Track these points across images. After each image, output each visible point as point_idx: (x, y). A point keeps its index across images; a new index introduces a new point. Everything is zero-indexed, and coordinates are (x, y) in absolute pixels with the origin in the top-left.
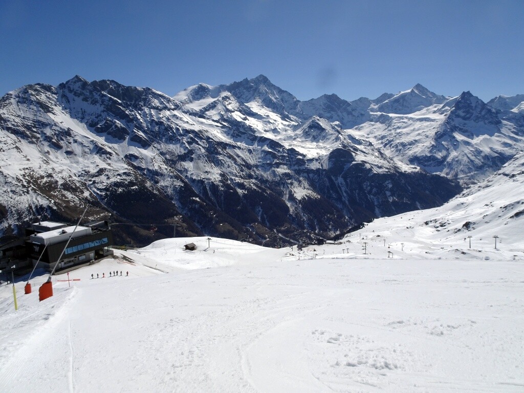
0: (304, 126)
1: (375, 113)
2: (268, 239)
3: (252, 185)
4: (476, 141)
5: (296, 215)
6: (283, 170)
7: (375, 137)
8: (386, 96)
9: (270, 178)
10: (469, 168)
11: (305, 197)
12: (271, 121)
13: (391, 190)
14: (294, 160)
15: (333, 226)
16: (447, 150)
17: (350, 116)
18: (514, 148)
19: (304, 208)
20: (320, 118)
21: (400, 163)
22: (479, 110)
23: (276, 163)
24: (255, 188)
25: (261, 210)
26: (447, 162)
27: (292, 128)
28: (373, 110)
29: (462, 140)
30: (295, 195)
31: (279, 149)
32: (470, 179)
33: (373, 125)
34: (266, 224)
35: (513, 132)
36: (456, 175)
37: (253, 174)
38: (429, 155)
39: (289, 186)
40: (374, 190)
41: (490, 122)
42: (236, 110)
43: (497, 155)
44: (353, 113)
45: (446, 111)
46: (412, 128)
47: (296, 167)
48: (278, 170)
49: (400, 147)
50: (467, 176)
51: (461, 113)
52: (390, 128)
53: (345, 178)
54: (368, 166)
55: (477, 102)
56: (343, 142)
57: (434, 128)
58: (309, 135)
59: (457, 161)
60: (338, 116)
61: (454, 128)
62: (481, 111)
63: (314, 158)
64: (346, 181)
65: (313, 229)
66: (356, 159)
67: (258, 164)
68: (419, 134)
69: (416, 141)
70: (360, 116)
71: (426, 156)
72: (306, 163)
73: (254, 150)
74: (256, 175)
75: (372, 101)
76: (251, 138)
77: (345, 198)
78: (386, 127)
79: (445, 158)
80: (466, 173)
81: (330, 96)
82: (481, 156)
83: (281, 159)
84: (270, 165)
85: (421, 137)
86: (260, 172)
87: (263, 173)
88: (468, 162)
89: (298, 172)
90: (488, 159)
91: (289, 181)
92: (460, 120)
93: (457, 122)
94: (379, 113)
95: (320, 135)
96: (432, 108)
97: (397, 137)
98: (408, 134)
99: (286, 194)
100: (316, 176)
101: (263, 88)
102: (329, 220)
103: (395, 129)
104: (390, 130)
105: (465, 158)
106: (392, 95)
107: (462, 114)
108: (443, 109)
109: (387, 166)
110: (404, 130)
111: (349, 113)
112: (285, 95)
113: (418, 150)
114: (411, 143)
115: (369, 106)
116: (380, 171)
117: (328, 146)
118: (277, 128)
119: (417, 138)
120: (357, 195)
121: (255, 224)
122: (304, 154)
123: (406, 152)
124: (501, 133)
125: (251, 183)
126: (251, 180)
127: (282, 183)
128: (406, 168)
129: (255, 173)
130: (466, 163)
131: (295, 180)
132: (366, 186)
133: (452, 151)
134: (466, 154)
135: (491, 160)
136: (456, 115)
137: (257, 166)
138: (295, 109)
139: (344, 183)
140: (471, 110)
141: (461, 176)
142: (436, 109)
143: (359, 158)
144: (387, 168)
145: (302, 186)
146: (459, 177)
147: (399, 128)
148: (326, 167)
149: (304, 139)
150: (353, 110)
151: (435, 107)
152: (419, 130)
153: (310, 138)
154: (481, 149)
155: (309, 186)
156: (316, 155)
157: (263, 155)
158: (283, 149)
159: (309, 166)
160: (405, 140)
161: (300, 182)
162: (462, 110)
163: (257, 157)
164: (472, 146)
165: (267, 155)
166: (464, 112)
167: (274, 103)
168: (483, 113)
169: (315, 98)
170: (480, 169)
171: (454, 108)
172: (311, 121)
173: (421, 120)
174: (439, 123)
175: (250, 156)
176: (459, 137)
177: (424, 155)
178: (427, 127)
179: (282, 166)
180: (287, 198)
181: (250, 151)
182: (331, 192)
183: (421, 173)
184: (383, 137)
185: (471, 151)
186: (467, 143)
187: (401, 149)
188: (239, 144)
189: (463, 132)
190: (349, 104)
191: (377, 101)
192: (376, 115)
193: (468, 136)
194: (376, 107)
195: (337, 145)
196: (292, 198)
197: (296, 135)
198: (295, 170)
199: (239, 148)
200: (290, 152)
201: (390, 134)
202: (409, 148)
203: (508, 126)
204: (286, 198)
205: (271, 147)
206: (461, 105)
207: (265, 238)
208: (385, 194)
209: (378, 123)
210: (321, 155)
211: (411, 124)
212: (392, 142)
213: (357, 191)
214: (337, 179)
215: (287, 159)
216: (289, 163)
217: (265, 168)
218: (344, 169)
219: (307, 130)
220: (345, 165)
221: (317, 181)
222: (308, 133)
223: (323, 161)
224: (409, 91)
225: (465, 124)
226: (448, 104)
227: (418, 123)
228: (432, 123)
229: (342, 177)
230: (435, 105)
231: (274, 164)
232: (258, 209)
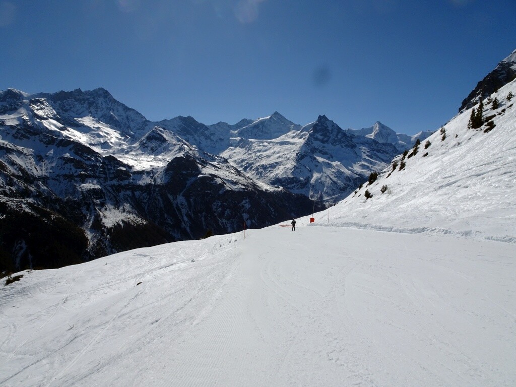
0: (141, 139)
1: (235, 138)
3: (24, 206)
4: (337, 162)
7: (235, 161)
8: (245, 122)
9: (64, 197)
10: (333, 190)
11: (121, 223)
12: (101, 133)
13: (249, 212)
14: (112, 171)
16: (310, 171)
17: (208, 140)
18: (371, 170)
20: (164, 129)
21: (262, 184)
22: (335, 133)
23: (81, 175)
24: (29, 211)
25: (26, 247)
26: (311, 184)
28: (232, 135)
29: (323, 162)
30: (104, 221)
31: (89, 156)
33: (232, 150)
35: (367, 155)
36: (321, 197)
37: (33, 190)
38: (291, 177)
39: (97, 208)
40: (227, 212)
41: (346, 145)
42: (51, 118)
43: (357, 176)
44: (212, 137)
45: (304, 135)
46: (272, 151)
48: (83, 185)
49: (260, 170)
50: (332, 199)
51: (319, 136)
52: (250, 152)
53: (187, 197)
54: (219, 181)
55: (333, 125)
56: (187, 152)
57: (294, 151)
58: (146, 147)
59: (321, 183)
60: (195, 140)
61: (314, 150)
62: (337, 135)
63: (144, 171)
64: (188, 200)
66: (202, 172)
67: (49, 176)
68: (279, 157)
69: (276, 163)
70: (219, 141)
71: (288, 177)
72: (131, 176)
74: (39, 192)
75: (231, 126)
76: (45, 140)
78: (246, 151)
79: (308, 179)
80: (330, 195)
81: (185, 118)
82: (343, 177)
83: (91, 170)
84: (70, 178)
85: (282, 159)
88: (331, 183)
89: (118, 189)
90: (350, 181)
91: (99, 201)
92: (319, 143)
93: (316, 144)
94: (239, 138)
95: (160, 147)
96: (290, 134)
97: (258, 159)
98: (268, 157)
99: (89, 221)
101: (101, 102)
103: (256, 152)
104: (250, 154)
105: (328, 179)
106: (251, 121)
107: (321, 137)
108: (302, 134)
109: (244, 183)
110: (265, 153)
111: (207, 138)
112: (131, 113)
113: (279, 172)
114: (273, 166)
115: (229, 132)
116: (235, 187)
117: (167, 158)
118: (108, 141)
119: (278, 161)
120: (203, 219)
122: (130, 164)
123: (267, 175)
125: (23, 204)
126: (26, 199)
127: (86, 204)
128: (265, 186)
129: (38, 188)
130: (330, 185)
131: (110, 200)
132: (216, 206)
133: (314, 172)
134: (328, 175)
135: (352, 181)
136: (314, 138)
137: (45, 179)
139: (185, 203)
140: (328, 134)
141: (326, 198)
142: (294, 135)
143: (208, 171)
144: (244, 185)
145: (121, 208)
146: (324, 199)
147: (259, 151)
148: (159, 182)
149: (140, 152)
150: (212, 134)
151: (294, 133)
152: (279, 152)
153: (148, 151)
154: (342, 170)
155: (133, 208)
156: (149, 167)
158: (97, 157)
159: (135, 181)
160: (265, 162)
161: (118, 202)
162: (320, 133)
163: (49, 166)
164: (334, 168)
165: (66, 163)
166: (321, 135)
168: (339, 137)
169: (168, 119)
170: (344, 191)
171: (312, 131)
172: (151, 131)
173: (281, 143)
174: (299, 146)
175: (37, 164)
176: (320, 159)
177: (287, 177)
178: (287, 149)
179: (89, 180)
180: (90, 225)
182: (166, 215)
183: (284, 192)
184: (242, 161)
185: (333, 172)
186: (329, 165)
187: (262, 172)
188: (20, 148)
189: (323, 154)
190: (206, 128)
191: (237, 127)
192: (235, 140)
193: (328, 158)
194: (236, 132)
195: (180, 156)
196: (97, 226)
198: (112, 186)
199: (20, 153)
200: (106, 162)
201: (250, 158)
202: (270, 171)
204: (87, 226)
205: (75, 154)
206: (318, 128)
208: (241, 216)
209: (238, 148)
210: (155, 167)
211: (271, 147)
212: (253, 165)
213: (204, 213)
214: (175, 198)
215: (100, 171)
216: (104, 176)
217: (60, 182)
218: (187, 186)
219: (144, 142)
220: (188, 180)
221: (145, 201)
222: (145, 145)
223: (157, 175)
224: (268, 117)
225: (324, 147)
226: (305, 129)
227: (278, 146)
228: (291, 146)
229: (183, 195)
230: (293, 131)
231: (77, 176)
232: (19, 245)
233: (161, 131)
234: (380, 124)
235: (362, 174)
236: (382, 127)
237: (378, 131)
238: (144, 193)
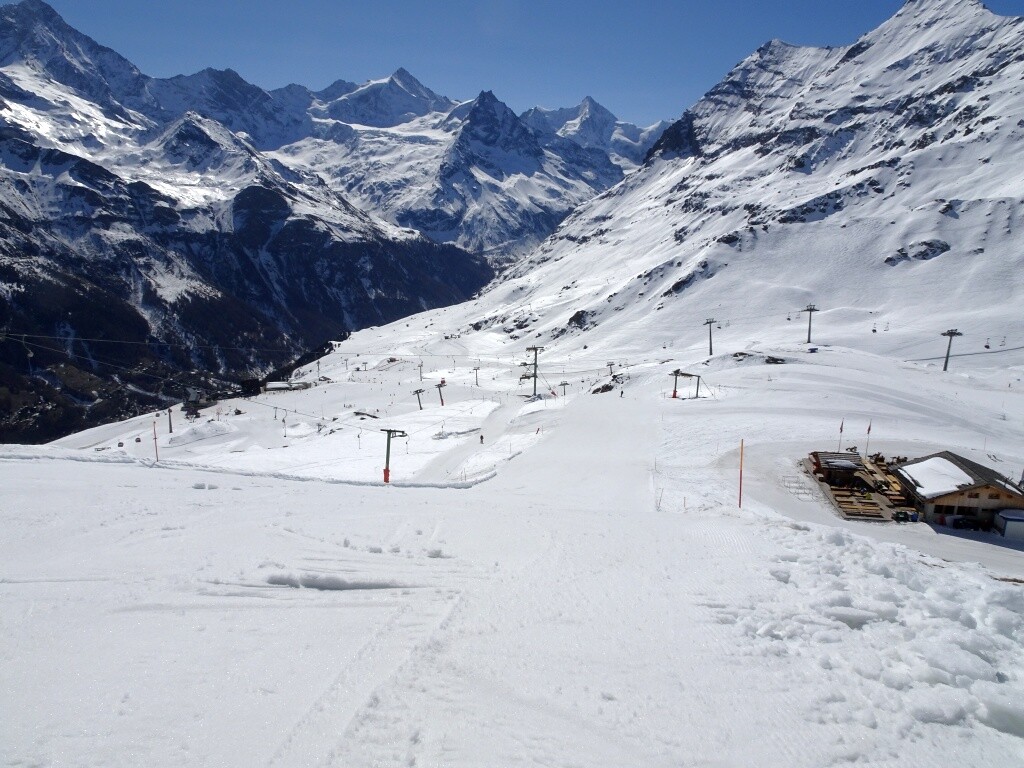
0: (165, 134)
1: (323, 121)
2: (99, 400)
3: (38, 270)
4: (509, 183)
5: (168, 337)
6: (120, 234)
7: (328, 170)
8: (340, 86)
9: (88, 254)
10: (500, 234)
11: (186, 295)
12: (74, 116)
13: (371, 276)
14: (148, 209)
15: (257, 357)
16: (463, 199)
17: (271, 122)
18: (564, 199)
19: (184, 321)
20: (204, 116)
21: (383, 223)
22: (508, 127)
23: (101, 217)
24: (49, 278)
25: (72, 332)
26: (464, 223)
27: (135, 138)
28: (317, 113)
29: (486, 182)
30: (160, 292)
31: (106, 183)
32: (502, 253)
33: (320, 145)
34: (90, 365)
35: (560, 171)
36: (481, 246)
37: (38, 243)
38: (432, 208)
39: (143, 272)
40: (338, 276)
41: (527, 152)
43: (540, 210)
44: (277, 115)
45: (455, 125)
46: (397, 155)
47: (156, 228)
48: (109, 233)
49: (378, 193)
50: (499, 248)
51: (479, 130)
52: (355, 153)
53: (275, 253)
54: (321, 226)
55: (505, 112)
56: (262, 173)
57: (437, 157)
58: (180, 154)
59: (481, 221)
60: (245, 120)
61: (471, 160)
62: (512, 131)
63: (197, 208)
64: (276, 258)
65: (214, 367)
66: (295, 212)
67: (51, 218)
68: (411, 168)
69: (406, 180)
70: (292, 124)
71: (427, 210)
72: (179, 218)
73: (33, 182)
74: (47, 247)
75: (314, 93)
76: (21, 152)
77: (279, 294)
78: (348, 151)
79: (460, 214)
80: (496, 243)
81: (221, 72)
82: (518, 212)
83: (114, 209)
84: (86, 222)
85: (415, 173)
86: (58, 239)
87: (66, 242)
88: (498, 223)
89: (163, 239)
90: (528, 217)
91: (142, 261)
92: (478, 143)
93: (476, 147)
94: (331, 121)
95: (207, 156)
96: (430, 119)
97: (372, 171)
98: (391, 166)
99: (136, 291)
100: (207, 248)
101: (42, 32)
102: (248, 343)
103: (366, 155)
104: (356, 157)
105: (493, 216)
106: (351, 87)
107: (483, 134)
108: (450, 123)
109: (359, 228)
110: (384, 159)
111: (269, 116)
112: (107, 57)
113: (412, 199)
114: (399, 185)
115: (310, 105)
116: (347, 236)
117: (229, 182)
118: (95, 134)
119: (409, 175)
120: (303, 288)
121: (57, 367)
122: (173, 196)
123: (391, 202)
124: (543, 171)
125: (36, 267)
126: (34, 258)
127: (123, 265)
128: (394, 232)
129: (43, 240)
130: (495, 225)
131: (158, 259)
132: (321, 267)
133: (470, 201)
134: (493, 208)
135: (532, 219)
136: (472, 135)
137: (46, 224)
138: (138, 94)
139: (274, 264)
140: (496, 128)
141: (489, 248)
142: (436, 121)
143: (302, 209)
144: (360, 232)
145: (176, 270)
146: (485, 250)
147: (372, 153)
148: (228, 226)
149: (168, 165)
151: (435, 117)
152: (410, 159)
153: (184, 162)
154: (517, 199)
155: (194, 270)
156: (203, 200)
157: (60, 197)
158: (117, 183)
159: (187, 226)
160: (388, 177)
161: (169, 262)
162: (482, 126)
163: (45, 200)
164: (503, 194)
165: (71, 196)
166: (485, 130)
167: (80, 75)
168: (515, 134)
169: (187, 74)
170: (518, 235)
171: (468, 121)
172: (182, 122)
173: (413, 140)
174: (445, 148)
175: (23, 197)
176: (481, 176)
177: (425, 208)
178: (424, 154)
179: (117, 224)
180: (140, 299)
181: (22, 186)
182: (247, 282)
183: (423, 243)
184: (343, 172)
185: (502, 202)
186: (495, 189)
187: (380, 197)
189: (487, 167)
190: (265, 97)
191: (325, 96)
192: (324, 124)
193: (495, 176)
194: (324, 107)
195: (251, 179)
196: (152, 299)
197: (147, 153)
198: (154, 235)
200: (135, 192)
201: (357, 165)
202: (395, 195)
203: (553, 160)
204: (136, 300)
205: (82, 178)
206: (479, 116)
207: (92, 399)
208: (360, 283)
209: (331, 142)
210: (213, 200)
211: (395, 147)
212: (363, 182)
213: (303, 279)
214: (256, 256)
215: (130, 209)
216: (137, 217)
217: (73, 230)
218: (272, 233)
219: (174, 143)
220: (272, 224)
221: (210, 259)
222: (178, 151)
223: (220, 215)
224: (386, 80)
225: (488, 153)
226: (456, 113)
227: (408, 146)
228: (432, 147)
229: (268, 250)
230: (435, 113)
231: (96, 220)
232: (62, 330)
233: (199, 121)
234: (591, 101)
235: (548, 205)
236: (596, 107)
237: (588, 116)
238: (205, 245)
